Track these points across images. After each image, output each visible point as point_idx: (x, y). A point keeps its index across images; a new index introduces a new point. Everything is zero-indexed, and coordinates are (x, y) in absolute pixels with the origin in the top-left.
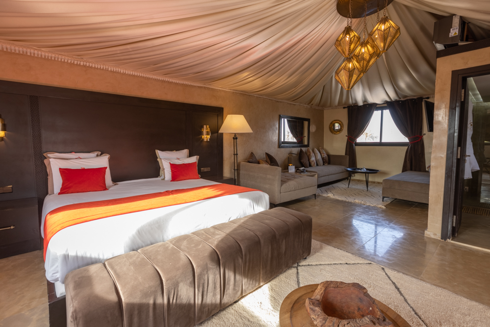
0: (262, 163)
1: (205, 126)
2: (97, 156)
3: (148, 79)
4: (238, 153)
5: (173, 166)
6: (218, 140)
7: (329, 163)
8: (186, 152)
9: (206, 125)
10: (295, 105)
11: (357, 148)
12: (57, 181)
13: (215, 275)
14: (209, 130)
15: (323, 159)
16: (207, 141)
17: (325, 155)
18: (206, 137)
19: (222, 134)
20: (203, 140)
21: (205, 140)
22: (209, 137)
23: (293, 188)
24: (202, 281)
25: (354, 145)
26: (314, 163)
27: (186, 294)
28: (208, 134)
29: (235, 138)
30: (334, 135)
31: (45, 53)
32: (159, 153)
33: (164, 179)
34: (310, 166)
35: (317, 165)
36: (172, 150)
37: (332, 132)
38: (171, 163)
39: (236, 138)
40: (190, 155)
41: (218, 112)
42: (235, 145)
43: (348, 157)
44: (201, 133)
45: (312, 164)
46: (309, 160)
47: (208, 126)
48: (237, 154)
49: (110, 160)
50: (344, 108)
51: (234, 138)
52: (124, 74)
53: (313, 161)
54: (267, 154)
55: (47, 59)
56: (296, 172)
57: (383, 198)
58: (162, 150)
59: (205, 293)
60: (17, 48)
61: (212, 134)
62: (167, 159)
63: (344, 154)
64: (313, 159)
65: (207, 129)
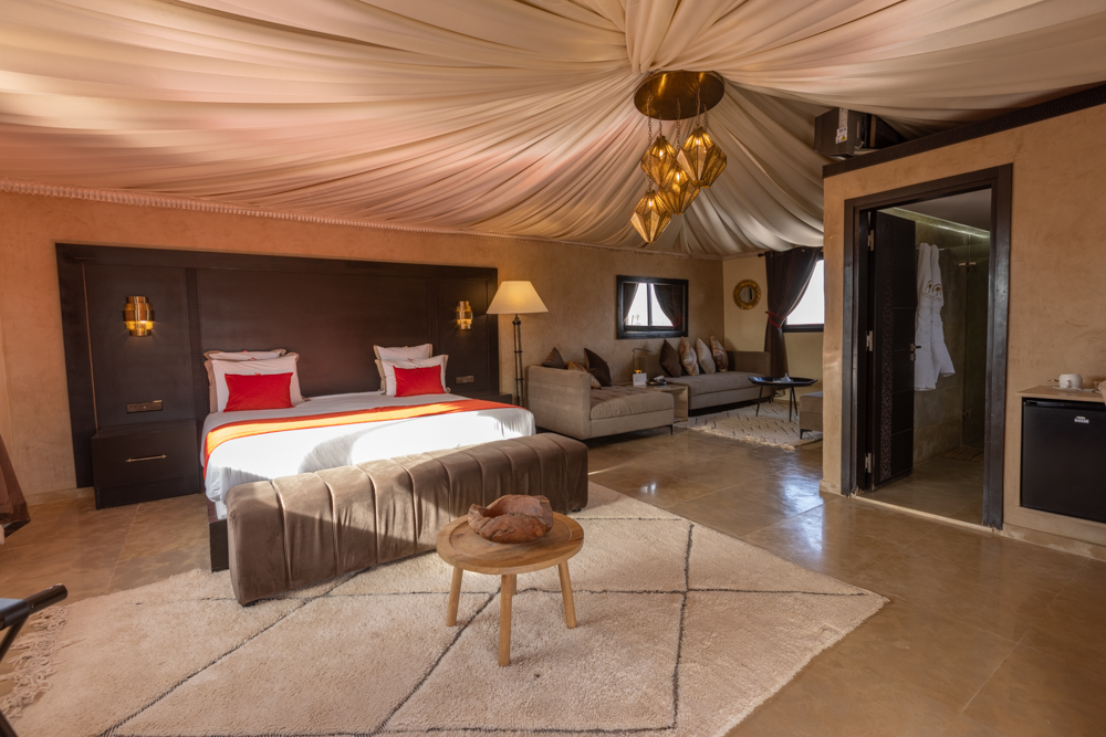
0: (572, 368)
1: (462, 303)
2: (281, 355)
3: (362, 228)
4: (523, 349)
5: (399, 372)
6: (487, 329)
7: (731, 367)
8: (427, 348)
9: (464, 300)
11: (788, 337)
12: (221, 393)
13: (405, 503)
14: (469, 309)
15: (715, 359)
16: (466, 330)
17: (720, 352)
18: (464, 322)
19: (495, 317)
20: (459, 327)
21: (463, 327)
22: (469, 321)
23: (618, 412)
24: (385, 507)
25: (781, 331)
26: (694, 368)
27: (362, 518)
28: (467, 316)
29: (517, 323)
30: (743, 311)
31: (205, 204)
32: (380, 351)
33: (384, 394)
34: (685, 372)
35: (702, 371)
36: (401, 345)
37: (740, 306)
38: (397, 366)
39: (519, 323)
40: (435, 353)
41: (489, 277)
42: (517, 336)
43: (768, 355)
44: (455, 316)
45: (690, 369)
46: (681, 362)
47: (467, 303)
48: (520, 352)
49: (299, 363)
50: (760, 255)
51: (514, 323)
52: (322, 224)
53: (690, 364)
54: (588, 352)
55: (208, 213)
56: (648, 384)
57: (802, 431)
58: (385, 346)
59: (390, 523)
60: (169, 201)
61: (475, 316)
62: (391, 360)
63: (763, 350)
64: (690, 359)
65: (465, 308)
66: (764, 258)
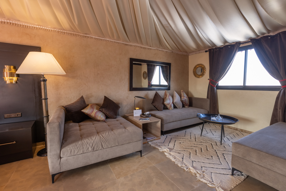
1: (6, 66)
6: (33, 83)
7: (191, 105)
9: (9, 65)
10: (150, 49)
11: (219, 92)
15: (182, 101)
16: (12, 84)
17: (185, 98)
18: (9, 79)
20: (6, 82)
21: (8, 82)
22: (14, 79)
26: (171, 106)
28: (12, 75)
30: (197, 78)
35: (175, 107)
37: (196, 76)
43: (209, 101)
44: (1, 75)
45: (168, 106)
46: (163, 103)
47: (12, 67)
50: (206, 51)
53: (168, 104)
57: (233, 170)
63: (206, 98)
64: (168, 102)
65: (10, 69)
66: (208, 53)
